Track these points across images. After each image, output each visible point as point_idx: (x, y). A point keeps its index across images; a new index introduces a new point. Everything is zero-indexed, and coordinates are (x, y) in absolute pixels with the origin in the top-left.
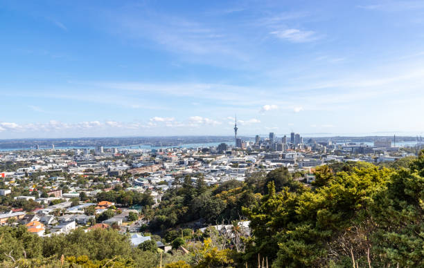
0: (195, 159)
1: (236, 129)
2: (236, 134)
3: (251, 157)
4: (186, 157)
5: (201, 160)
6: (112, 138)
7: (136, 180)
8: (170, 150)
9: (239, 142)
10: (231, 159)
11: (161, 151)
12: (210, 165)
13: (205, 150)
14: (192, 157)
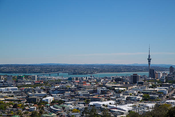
0: (108, 88)
1: (149, 60)
2: (149, 64)
3: (163, 89)
4: (100, 86)
5: (114, 89)
6: (33, 65)
7: (52, 107)
8: (85, 79)
9: (152, 72)
10: (142, 90)
11: (77, 79)
12: (121, 95)
13: (117, 80)
14: (105, 86)
